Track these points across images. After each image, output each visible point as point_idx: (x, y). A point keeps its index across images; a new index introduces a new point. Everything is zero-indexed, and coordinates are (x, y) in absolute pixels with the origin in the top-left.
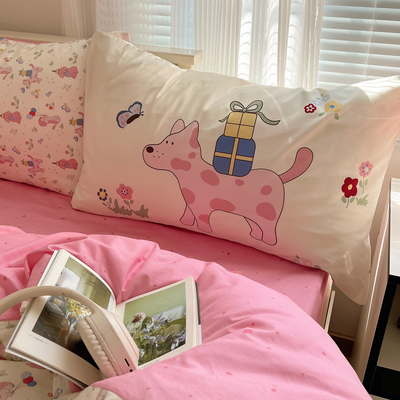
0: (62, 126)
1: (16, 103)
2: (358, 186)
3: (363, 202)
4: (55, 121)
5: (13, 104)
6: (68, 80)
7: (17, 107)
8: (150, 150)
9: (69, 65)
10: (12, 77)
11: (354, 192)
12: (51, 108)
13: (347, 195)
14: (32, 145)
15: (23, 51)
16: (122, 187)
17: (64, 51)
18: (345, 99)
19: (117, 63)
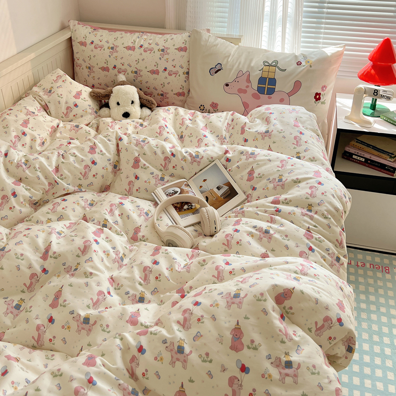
0: (179, 76)
1: (157, 65)
2: (321, 96)
3: (323, 103)
4: (176, 74)
5: (155, 66)
6: (182, 53)
7: (157, 67)
8: (227, 85)
9: (183, 46)
10: (154, 52)
11: (319, 99)
12: (174, 67)
13: (316, 100)
14: (164, 86)
15: (157, 39)
16: (213, 103)
17: (179, 39)
18: (314, 58)
19: (206, 45)
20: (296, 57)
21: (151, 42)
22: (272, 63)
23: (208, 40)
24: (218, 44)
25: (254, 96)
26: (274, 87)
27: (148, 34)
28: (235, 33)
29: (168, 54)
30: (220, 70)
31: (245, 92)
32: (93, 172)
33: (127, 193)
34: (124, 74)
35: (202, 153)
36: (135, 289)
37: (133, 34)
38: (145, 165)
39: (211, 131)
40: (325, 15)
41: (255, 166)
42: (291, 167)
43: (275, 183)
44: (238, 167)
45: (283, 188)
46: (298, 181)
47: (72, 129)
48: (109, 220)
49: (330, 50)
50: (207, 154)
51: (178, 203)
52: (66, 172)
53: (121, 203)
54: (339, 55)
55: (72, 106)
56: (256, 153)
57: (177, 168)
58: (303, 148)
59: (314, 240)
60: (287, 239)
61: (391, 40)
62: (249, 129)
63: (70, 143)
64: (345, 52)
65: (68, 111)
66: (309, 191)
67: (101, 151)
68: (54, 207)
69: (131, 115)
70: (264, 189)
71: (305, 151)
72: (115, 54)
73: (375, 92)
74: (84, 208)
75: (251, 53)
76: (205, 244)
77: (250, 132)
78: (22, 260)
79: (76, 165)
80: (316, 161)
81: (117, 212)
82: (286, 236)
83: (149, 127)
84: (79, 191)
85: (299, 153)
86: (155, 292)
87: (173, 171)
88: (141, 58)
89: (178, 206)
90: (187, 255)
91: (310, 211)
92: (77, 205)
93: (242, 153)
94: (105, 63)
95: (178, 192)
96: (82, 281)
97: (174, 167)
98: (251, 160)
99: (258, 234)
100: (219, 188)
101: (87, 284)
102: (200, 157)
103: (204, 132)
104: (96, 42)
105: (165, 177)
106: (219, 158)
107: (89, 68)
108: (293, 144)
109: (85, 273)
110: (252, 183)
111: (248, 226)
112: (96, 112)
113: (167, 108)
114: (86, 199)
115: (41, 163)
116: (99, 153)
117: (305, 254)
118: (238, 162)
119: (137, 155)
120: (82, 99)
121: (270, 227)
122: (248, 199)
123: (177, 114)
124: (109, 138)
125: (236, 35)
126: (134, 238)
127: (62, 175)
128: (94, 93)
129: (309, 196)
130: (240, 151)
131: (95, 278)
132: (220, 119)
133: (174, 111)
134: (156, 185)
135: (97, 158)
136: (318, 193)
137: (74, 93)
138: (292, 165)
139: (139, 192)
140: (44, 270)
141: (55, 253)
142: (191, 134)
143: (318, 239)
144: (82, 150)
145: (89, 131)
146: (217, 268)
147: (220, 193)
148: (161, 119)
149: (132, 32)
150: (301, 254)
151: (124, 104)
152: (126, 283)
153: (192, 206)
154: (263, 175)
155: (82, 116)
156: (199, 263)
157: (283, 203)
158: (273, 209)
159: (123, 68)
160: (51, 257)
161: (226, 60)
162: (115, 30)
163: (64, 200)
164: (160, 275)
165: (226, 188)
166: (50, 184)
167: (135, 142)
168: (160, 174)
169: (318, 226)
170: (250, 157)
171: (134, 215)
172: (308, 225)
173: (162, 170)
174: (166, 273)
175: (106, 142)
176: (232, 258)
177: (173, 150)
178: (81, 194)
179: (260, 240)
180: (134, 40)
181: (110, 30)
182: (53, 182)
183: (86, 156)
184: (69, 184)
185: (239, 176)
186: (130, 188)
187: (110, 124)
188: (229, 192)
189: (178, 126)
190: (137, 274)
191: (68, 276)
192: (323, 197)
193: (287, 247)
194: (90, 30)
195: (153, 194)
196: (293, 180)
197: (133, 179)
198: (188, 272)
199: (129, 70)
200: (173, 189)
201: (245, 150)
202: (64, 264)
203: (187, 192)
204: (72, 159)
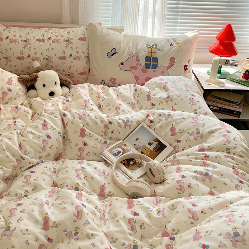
0: (82, 59)
1: (64, 52)
2: (188, 67)
3: (189, 72)
4: (79, 58)
5: (62, 53)
6: (83, 42)
7: (64, 54)
8: (122, 64)
9: (83, 36)
10: (61, 42)
11: (187, 69)
12: (78, 53)
14: (71, 68)
15: (61, 32)
16: (112, 78)
17: (79, 31)
18: (181, 41)
19: (102, 35)
20: (168, 40)
21: (57, 34)
22: (153, 46)
23: (102, 31)
24: (110, 34)
25: (143, 71)
26: (157, 63)
27: (53, 29)
28: (118, 25)
29: (72, 43)
30: (115, 53)
31: (136, 68)
32: (49, 145)
33: (79, 158)
34: (38, 61)
35: (131, 118)
36: (128, 240)
37: (40, 29)
38: (90, 133)
39: (122, 100)
40: (181, 10)
41: (174, 124)
42: (202, 122)
43: (195, 136)
44: (161, 126)
45: (202, 139)
46: (212, 132)
47: (12, 110)
48: (80, 184)
49: (190, 34)
50: (134, 119)
51: (124, 160)
52: (28, 148)
53: (83, 168)
54: (196, 37)
55: (7, 91)
56: (172, 114)
57: (115, 132)
58: (198, 106)
59: (240, 174)
60: (223, 177)
61: (232, 25)
62: (154, 96)
63: (15, 122)
64: (199, 35)
65: (4, 95)
66: (224, 139)
67: (52, 127)
68: (27, 180)
69: (56, 94)
70: (187, 141)
71: (200, 108)
72: (28, 46)
73: (226, 62)
74: (51, 176)
75: (136, 39)
76: (160, 191)
77: (155, 98)
78: (29, 234)
79: (35, 141)
80: (208, 115)
81: (82, 176)
82: (222, 175)
83: (74, 102)
84: (41, 162)
85: (195, 110)
86: (142, 238)
87: (112, 135)
88: (50, 48)
89: (126, 162)
90: (153, 202)
91: (229, 153)
92: (45, 175)
93: (160, 115)
94: (20, 53)
95: (121, 151)
96: (88, 243)
97: (112, 132)
98: (169, 120)
99: (201, 177)
100: (150, 144)
101: (93, 245)
102: (130, 122)
103: (119, 102)
104: (11, 37)
105: (107, 141)
106: (144, 121)
107: (6, 58)
108: (190, 104)
109: (88, 236)
110: (175, 137)
111: (190, 172)
112: (26, 94)
113: (82, 85)
114: (50, 168)
115: (7, 143)
116: (51, 129)
117: (239, 187)
118: (159, 122)
119: (82, 126)
120: (14, 85)
121: (207, 170)
122: (175, 150)
123: (91, 90)
124: (55, 115)
125: (118, 26)
126: (102, 195)
127: (25, 151)
128: (22, 78)
129: (225, 143)
130: (158, 114)
131: (97, 238)
132: (126, 90)
133: (87, 87)
134: (102, 148)
135: (50, 133)
136: (231, 139)
137: (7, 80)
138: (202, 121)
139: (89, 156)
140: (49, 239)
141: (55, 222)
142: (108, 104)
143: (242, 173)
144: (36, 128)
145: (27, 110)
146: (189, 211)
147: (152, 148)
148: (83, 95)
149: (39, 27)
150: (237, 188)
151: (49, 85)
152: (118, 236)
153: (136, 161)
154: (183, 130)
155: (15, 99)
156: (170, 208)
157: (207, 150)
158: (202, 156)
159: (36, 56)
160: (52, 227)
161: (118, 46)
162: (25, 27)
163: (32, 172)
164: (143, 224)
165: (155, 144)
166: (17, 160)
167: (78, 116)
168: (102, 139)
169: (238, 164)
170: (169, 118)
171: (96, 176)
172: (232, 164)
173: (103, 136)
174: (147, 221)
175: (53, 119)
176: (193, 199)
177: (109, 118)
178: (44, 165)
179: (203, 181)
180: (42, 34)
181: (20, 27)
182: (19, 158)
183: (41, 132)
184: (32, 158)
185: (163, 133)
186: (81, 154)
187: (44, 103)
188: (159, 146)
189: (95, 98)
190: (125, 227)
191: (74, 241)
192: (235, 142)
193: (225, 184)
194: (4, 28)
195: (101, 155)
196: (208, 132)
197: (82, 146)
198: (164, 217)
199: (42, 58)
200: (117, 149)
201: (162, 113)
202: (65, 231)
203: (128, 151)
204: (31, 136)
